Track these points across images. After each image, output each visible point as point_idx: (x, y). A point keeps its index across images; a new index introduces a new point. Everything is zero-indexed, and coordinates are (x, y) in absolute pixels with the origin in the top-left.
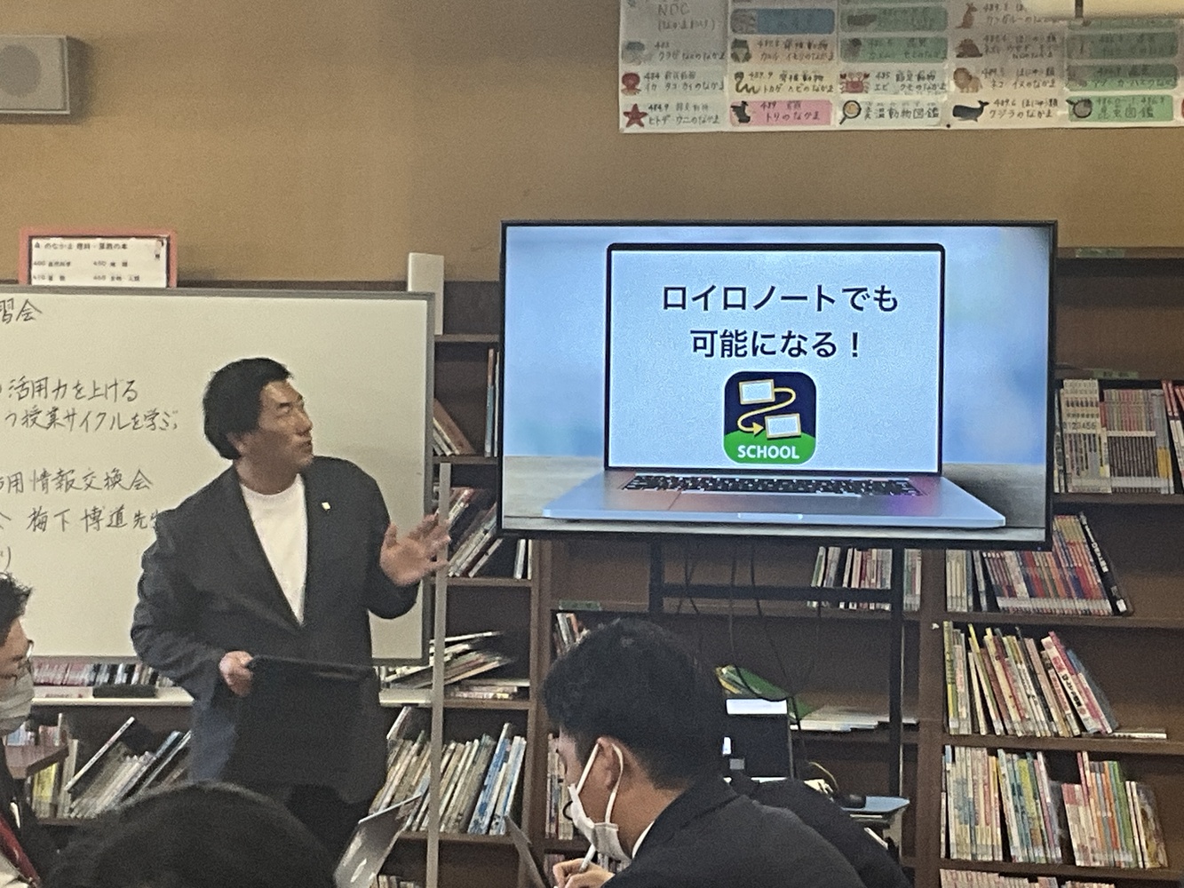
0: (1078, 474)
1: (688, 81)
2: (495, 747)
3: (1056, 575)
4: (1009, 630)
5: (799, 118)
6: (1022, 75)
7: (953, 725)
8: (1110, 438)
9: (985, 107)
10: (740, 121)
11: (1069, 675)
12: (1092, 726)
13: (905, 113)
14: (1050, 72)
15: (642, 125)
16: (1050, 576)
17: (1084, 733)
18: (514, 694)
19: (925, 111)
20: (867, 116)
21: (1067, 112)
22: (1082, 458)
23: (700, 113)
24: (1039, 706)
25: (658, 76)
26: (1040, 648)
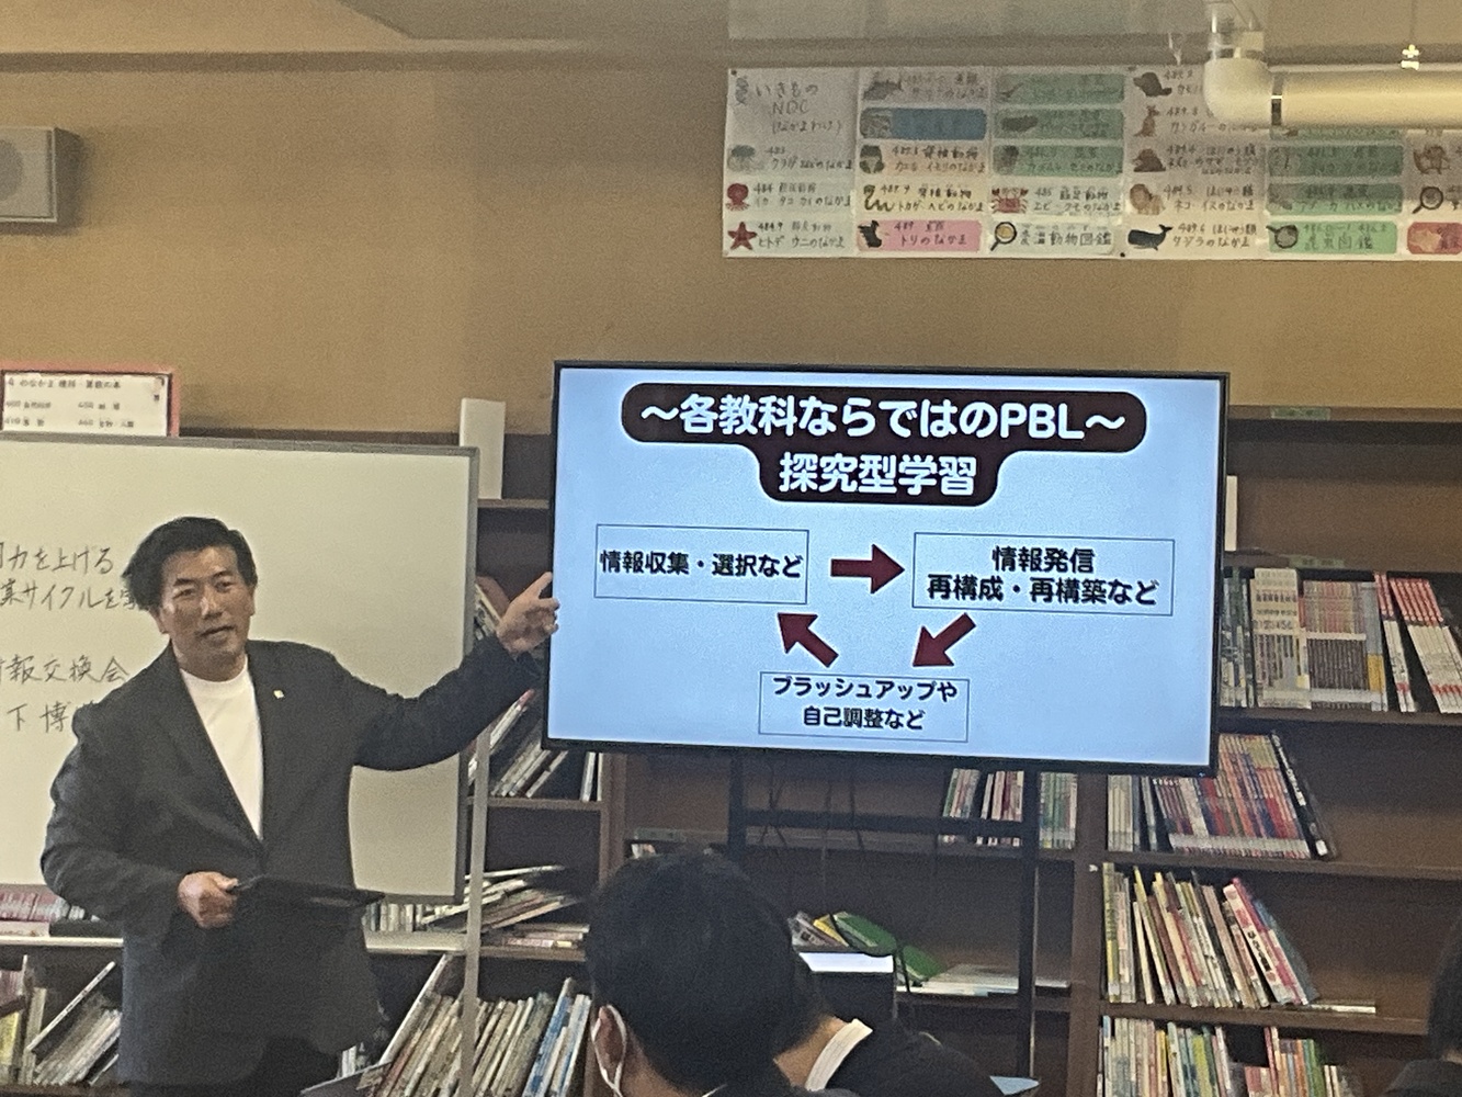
0: (1270, 684)
1: (806, 194)
2: (554, 1006)
3: (1242, 809)
4: (1183, 875)
5: (942, 241)
6: (1213, 194)
7: (1113, 991)
8: (1310, 642)
9: (1168, 234)
10: (870, 245)
11: (1256, 932)
12: (1283, 995)
13: (1071, 238)
14: (1248, 191)
15: (749, 246)
16: (1234, 808)
17: (1273, 1005)
18: (579, 941)
19: (1094, 236)
20: (1025, 241)
21: (1267, 240)
22: (1275, 664)
23: (821, 234)
24: (1218, 969)
25: (770, 189)
26: (1221, 898)
